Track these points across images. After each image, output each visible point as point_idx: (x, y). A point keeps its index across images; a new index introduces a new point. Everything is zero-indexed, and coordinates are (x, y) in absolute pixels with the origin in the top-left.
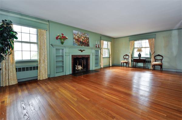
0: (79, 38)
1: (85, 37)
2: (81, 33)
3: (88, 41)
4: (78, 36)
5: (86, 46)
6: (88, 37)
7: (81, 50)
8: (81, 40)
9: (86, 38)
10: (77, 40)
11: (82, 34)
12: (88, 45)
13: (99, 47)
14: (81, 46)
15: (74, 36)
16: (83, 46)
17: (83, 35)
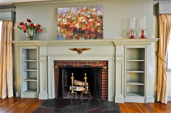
0: (72, 21)
1: (89, 16)
2: (78, 9)
3: (99, 24)
4: (67, 19)
5: (90, 38)
6: (99, 13)
7: (75, 49)
8: (77, 26)
9: (92, 17)
10: (67, 27)
11: (82, 11)
12: (99, 36)
13: (143, 37)
14: (74, 41)
15: (60, 20)
16: (82, 40)
17: (83, 13)
